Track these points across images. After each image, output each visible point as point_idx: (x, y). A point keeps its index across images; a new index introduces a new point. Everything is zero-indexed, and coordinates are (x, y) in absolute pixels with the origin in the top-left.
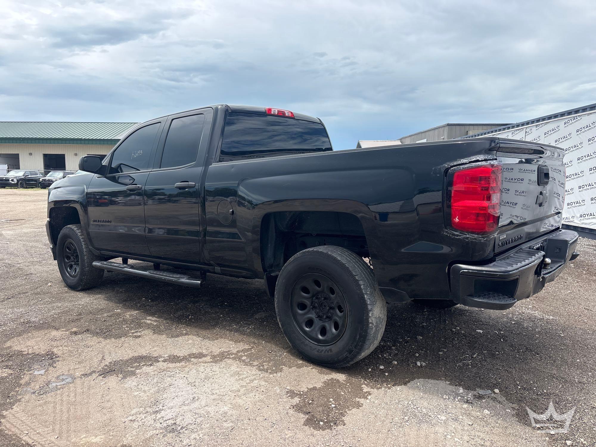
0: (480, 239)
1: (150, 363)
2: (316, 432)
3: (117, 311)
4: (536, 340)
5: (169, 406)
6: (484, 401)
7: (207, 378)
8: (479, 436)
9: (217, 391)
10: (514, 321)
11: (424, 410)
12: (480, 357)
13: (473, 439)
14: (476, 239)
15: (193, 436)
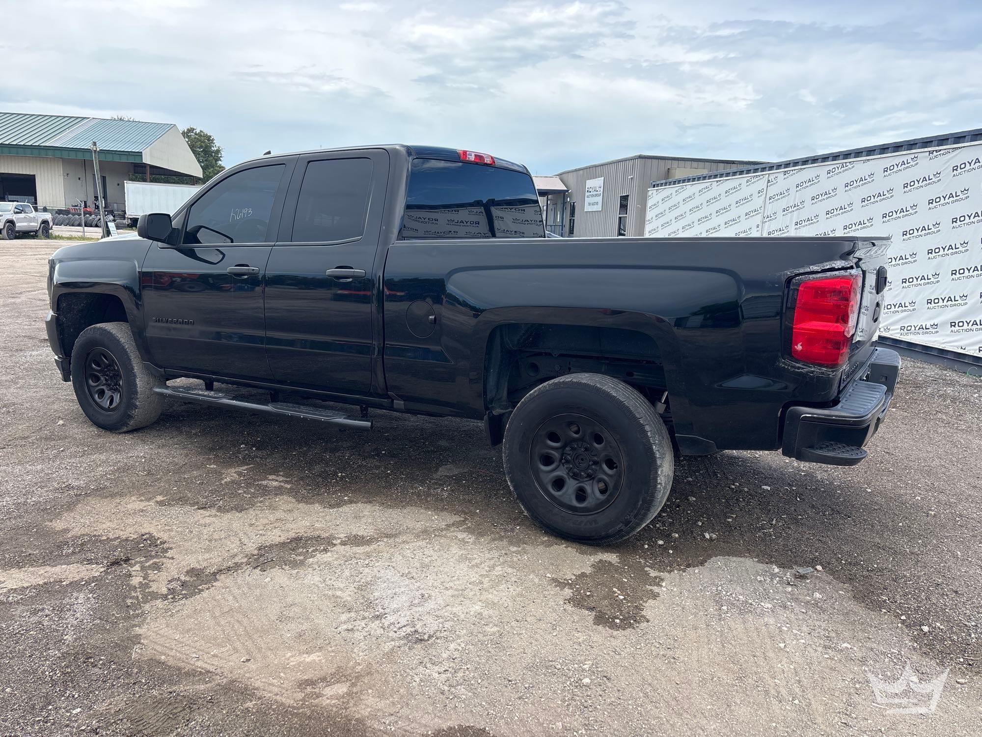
0: (829, 373)
1: (322, 548)
2: (615, 633)
3: (212, 466)
4: (839, 498)
5: (393, 607)
6: (808, 581)
7: (424, 566)
8: (820, 627)
9: (452, 584)
10: (803, 471)
11: (741, 597)
12: (780, 524)
13: (814, 630)
14: (823, 373)
15: (452, 646)
